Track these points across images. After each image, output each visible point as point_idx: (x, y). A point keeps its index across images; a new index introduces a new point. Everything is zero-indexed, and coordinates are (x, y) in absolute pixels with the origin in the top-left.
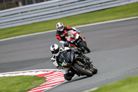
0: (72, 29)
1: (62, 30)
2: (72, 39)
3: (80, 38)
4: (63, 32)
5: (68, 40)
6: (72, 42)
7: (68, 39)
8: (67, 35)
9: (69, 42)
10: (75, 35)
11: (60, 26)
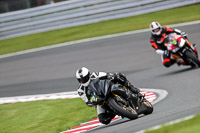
0: (174, 32)
1: (158, 33)
2: (174, 46)
3: (186, 45)
4: (160, 36)
5: (169, 48)
6: (174, 51)
7: (169, 46)
8: (167, 41)
9: (170, 52)
10: (178, 41)
11: (155, 27)
